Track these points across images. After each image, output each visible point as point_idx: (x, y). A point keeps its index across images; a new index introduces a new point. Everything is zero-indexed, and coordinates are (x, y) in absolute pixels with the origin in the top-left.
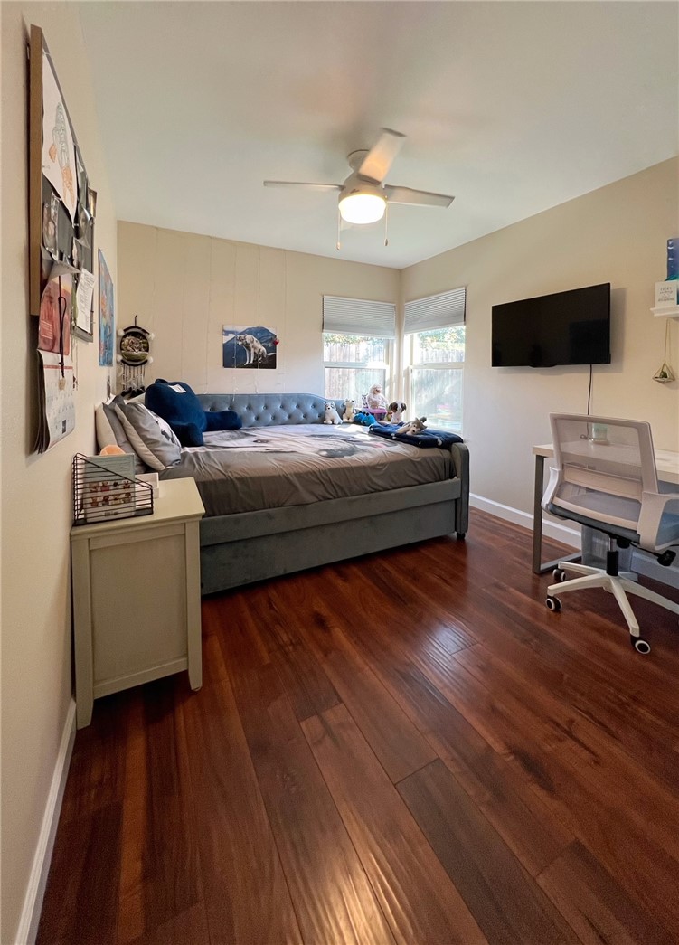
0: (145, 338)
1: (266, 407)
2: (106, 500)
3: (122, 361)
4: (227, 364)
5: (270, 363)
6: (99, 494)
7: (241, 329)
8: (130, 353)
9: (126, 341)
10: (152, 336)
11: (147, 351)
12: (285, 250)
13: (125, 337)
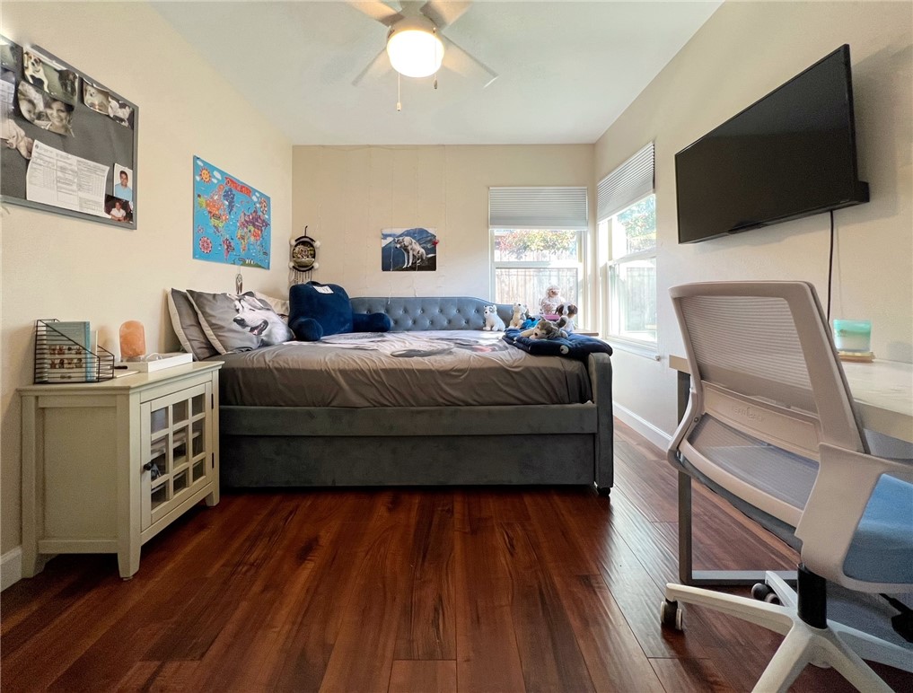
0: (312, 246)
1: (423, 310)
2: (62, 363)
3: (294, 267)
4: (385, 268)
5: (430, 265)
6: (57, 356)
7: (399, 231)
8: (299, 260)
9: (297, 249)
10: (317, 244)
11: (314, 257)
12: (444, 145)
13: (296, 246)
